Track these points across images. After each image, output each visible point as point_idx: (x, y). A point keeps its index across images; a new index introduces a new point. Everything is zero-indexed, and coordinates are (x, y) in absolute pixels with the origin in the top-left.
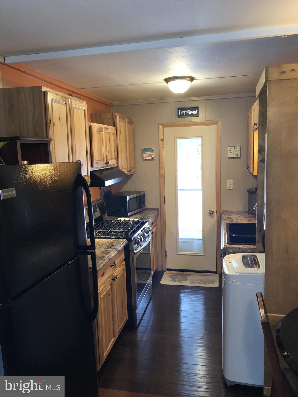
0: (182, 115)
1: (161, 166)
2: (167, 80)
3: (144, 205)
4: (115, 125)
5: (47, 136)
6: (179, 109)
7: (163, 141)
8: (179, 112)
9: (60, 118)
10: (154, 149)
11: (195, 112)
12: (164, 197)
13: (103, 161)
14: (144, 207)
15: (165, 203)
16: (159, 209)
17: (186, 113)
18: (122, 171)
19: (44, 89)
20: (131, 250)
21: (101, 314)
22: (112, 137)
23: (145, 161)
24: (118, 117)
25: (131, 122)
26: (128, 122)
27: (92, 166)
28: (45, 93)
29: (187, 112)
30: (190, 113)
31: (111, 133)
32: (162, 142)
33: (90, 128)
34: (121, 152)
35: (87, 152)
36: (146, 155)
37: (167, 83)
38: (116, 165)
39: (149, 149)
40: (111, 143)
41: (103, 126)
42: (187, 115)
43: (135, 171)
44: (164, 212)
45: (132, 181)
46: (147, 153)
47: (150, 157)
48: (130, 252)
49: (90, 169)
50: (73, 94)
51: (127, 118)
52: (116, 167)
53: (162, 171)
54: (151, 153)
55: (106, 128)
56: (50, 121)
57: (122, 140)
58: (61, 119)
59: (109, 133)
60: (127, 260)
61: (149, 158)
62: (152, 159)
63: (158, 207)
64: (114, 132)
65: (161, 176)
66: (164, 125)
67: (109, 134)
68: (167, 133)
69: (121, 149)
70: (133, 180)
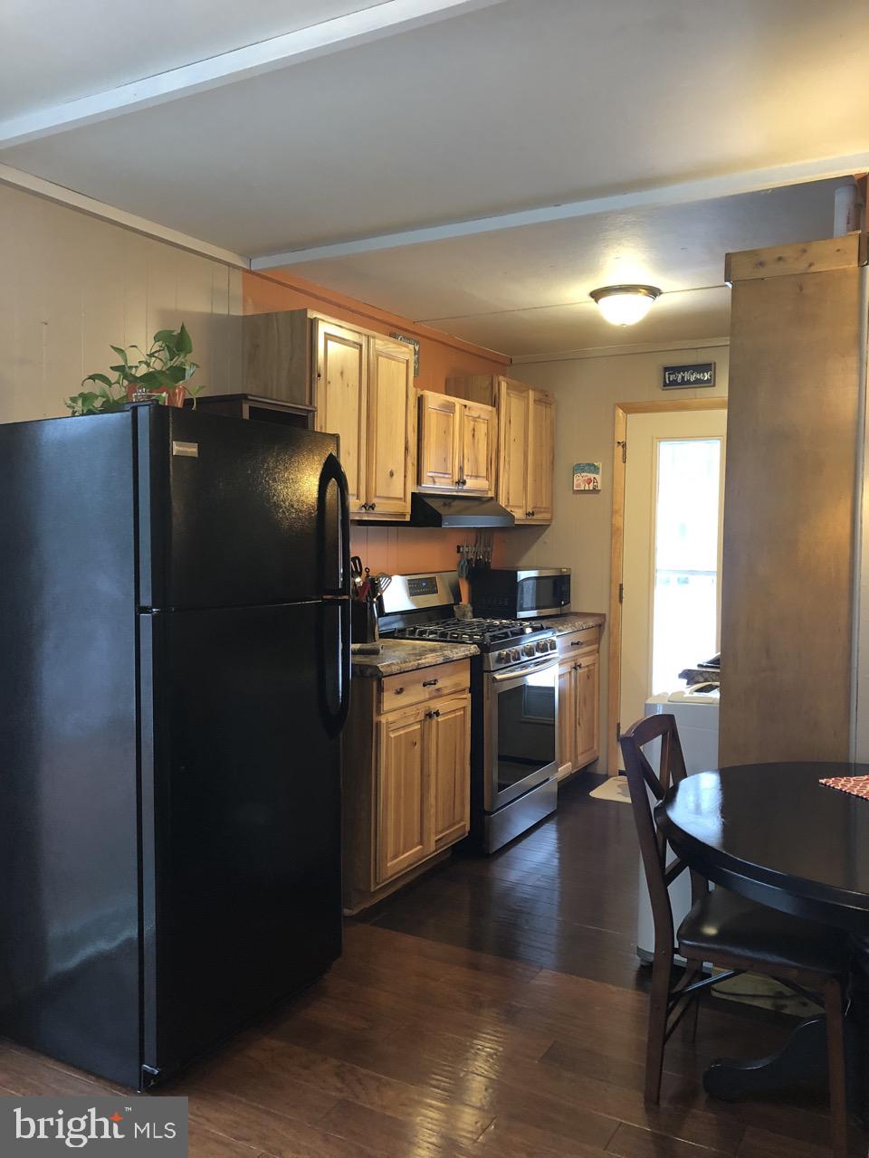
0: (674, 383)
1: (616, 507)
2: (596, 295)
3: (568, 602)
4: (495, 402)
5: (311, 403)
6: (666, 369)
7: (623, 447)
8: (667, 376)
9: (342, 373)
10: (601, 467)
11: (707, 377)
12: (621, 585)
13: (450, 476)
14: (565, 607)
15: (621, 601)
16: (605, 615)
17: (683, 377)
18: (509, 510)
19: (312, 314)
20: (487, 671)
21: (387, 768)
22: (482, 429)
23: (578, 496)
24: (504, 385)
25: (545, 399)
26: (535, 400)
27: (419, 482)
28: (313, 323)
29: (687, 376)
30: (692, 379)
31: (479, 417)
32: (620, 447)
33: (420, 400)
34: (507, 466)
35: (406, 449)
36: (580, 481)
37: (596, 301)
38: (491, 494)
39: (589, 465)
40: (476, 441)
41: (458, 402)
42: (685, 383)
43: (552, 519)
44: (618, 623)
45: (545, 543)
46: (583, 474)
47: (589, 484)
48: (485, 674)
49: (412, 488)
50: (398, 331)
51: (532, 390)
52: (492, 498)
53: (618, 521)
54: (592, 476)
55: (465, 406)
56: (319, 376)
57: (512, 438)
58: (345, 375)
59: (475, 419)
60: (476, 689)
61: (587, 488)
62: (595, 491)
63: (604, 610)
64: (487, 418)
65: (616, 533)
66: (629, 409)
67: (475, 421)
68: (633, 427)
69: (507, 459)
70: (547, 541)
